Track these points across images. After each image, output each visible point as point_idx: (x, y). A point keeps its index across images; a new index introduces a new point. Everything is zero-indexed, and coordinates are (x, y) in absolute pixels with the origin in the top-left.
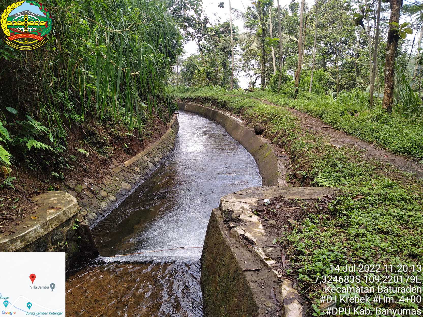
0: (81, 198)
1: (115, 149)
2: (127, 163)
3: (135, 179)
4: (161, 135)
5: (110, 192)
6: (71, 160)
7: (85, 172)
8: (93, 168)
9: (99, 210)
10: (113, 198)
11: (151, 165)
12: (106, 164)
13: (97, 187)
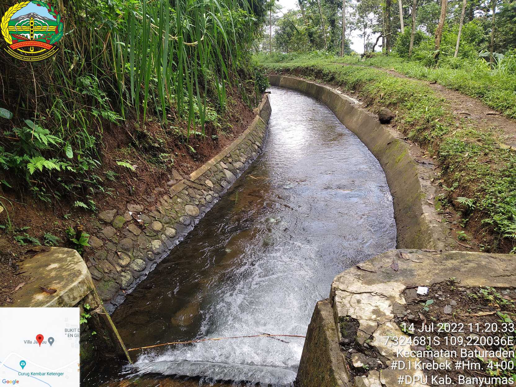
0: (121, 237)
1: (177, 155)
2: (193, 175)
3: (205, 199)
4: (244, 128)
5: (167, 223)
6: (108, 179)
7: (130, 195)
8: (143, 187)
9: (149, 254)
10: (171, 231)
11: (229, 174)
12: (163, 180)
13: (147, 217)
